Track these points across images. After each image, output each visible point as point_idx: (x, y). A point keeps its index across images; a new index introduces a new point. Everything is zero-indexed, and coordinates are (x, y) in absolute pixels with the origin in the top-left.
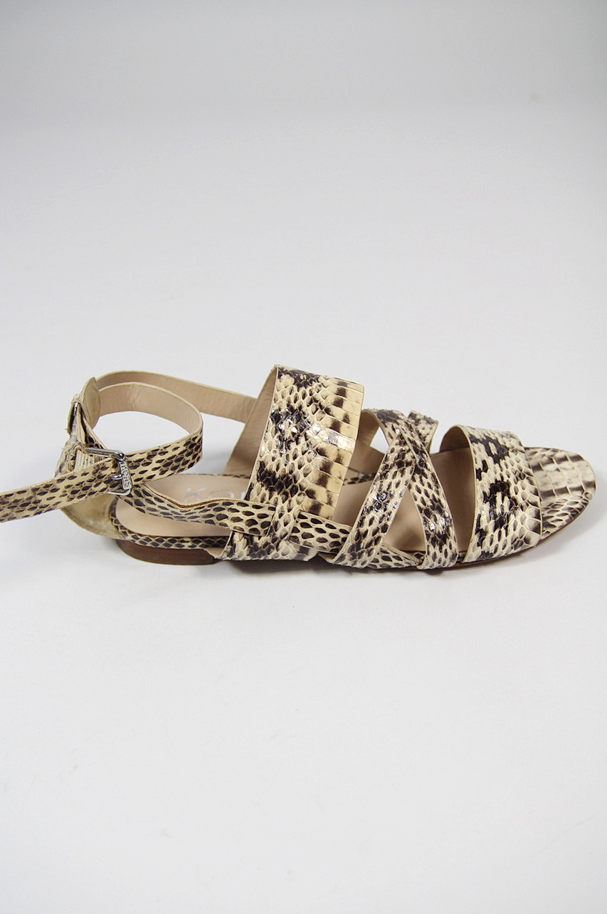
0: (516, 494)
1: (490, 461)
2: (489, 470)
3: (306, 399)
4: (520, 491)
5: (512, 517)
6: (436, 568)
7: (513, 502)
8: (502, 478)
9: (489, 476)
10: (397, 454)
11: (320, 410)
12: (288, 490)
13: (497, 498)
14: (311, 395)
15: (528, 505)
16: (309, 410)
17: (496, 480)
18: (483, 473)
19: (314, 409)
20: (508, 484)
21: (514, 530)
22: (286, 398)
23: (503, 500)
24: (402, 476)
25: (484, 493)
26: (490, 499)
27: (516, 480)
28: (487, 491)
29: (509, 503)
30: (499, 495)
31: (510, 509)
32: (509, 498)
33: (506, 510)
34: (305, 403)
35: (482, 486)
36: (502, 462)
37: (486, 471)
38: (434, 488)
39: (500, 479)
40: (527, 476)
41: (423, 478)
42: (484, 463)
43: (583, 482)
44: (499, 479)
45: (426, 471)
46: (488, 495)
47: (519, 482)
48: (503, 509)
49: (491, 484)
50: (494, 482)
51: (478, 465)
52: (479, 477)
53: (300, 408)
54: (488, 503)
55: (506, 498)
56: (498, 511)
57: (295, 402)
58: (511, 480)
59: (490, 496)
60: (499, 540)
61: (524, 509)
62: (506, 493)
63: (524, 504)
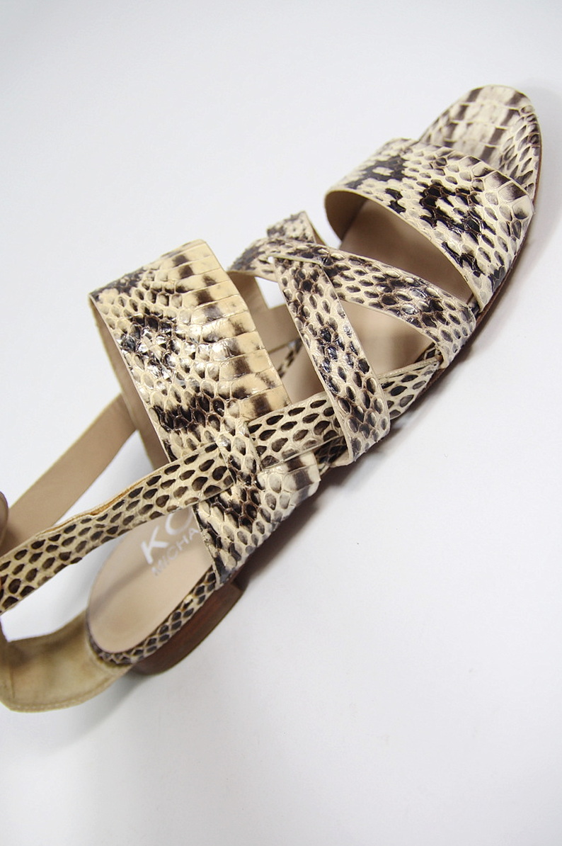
0: (456, 183)
1: (393, 184)
2: (402, 193)
3: (146, 297)
4: (457, 176)
5: (478, 208)
6: (463, 346)
7: (462, 194)
8: (424, 185)
9: (409, 197)
10: (293, 281)
11: (171, 296)
12: (212, 412)
13: (441, 208)
14: (147, 288)
15: (480, 181)
16: (159, 306)
17: (421, 194)
18: (399, 202)
19: (164, 300)
20: (437, 184)
21: (495, 218)
22: (122, 313)
23: (450, 203)
24: (321, 295)
25: (424, 218)
26: (435, 217)
27: (440, 172)
28: (425, 213)
29: (459, 199)
30: (440, 204)
31: (466, 204)
32: (453, 194)
33: (465, 209)
34: (147, 301)
35: (413, 214)
36: (406, 172)
37: (400, 196)
38: (367, 269)
39: (425, 188)
40: (445, 157)
41: (346, 273)
42: (389, 191)
43: (506, 104)
44: (422, 189)
45: (340, 264)
46: (429, 215)
47: (446, 170)
48: (460, 213)
49: (420, 203)
50: (421, 197)
51: (388, 199)
52: (401, 209)
53: (147, 311)
54: (439, 223)
55: (451, 198)
56: (458, 219)
57: (136, 310)
58: (435, 176)
59: (432, 214)
60: (492, 246)
61: (480, 188)
62: (443, 193)
63: (475, 184)
